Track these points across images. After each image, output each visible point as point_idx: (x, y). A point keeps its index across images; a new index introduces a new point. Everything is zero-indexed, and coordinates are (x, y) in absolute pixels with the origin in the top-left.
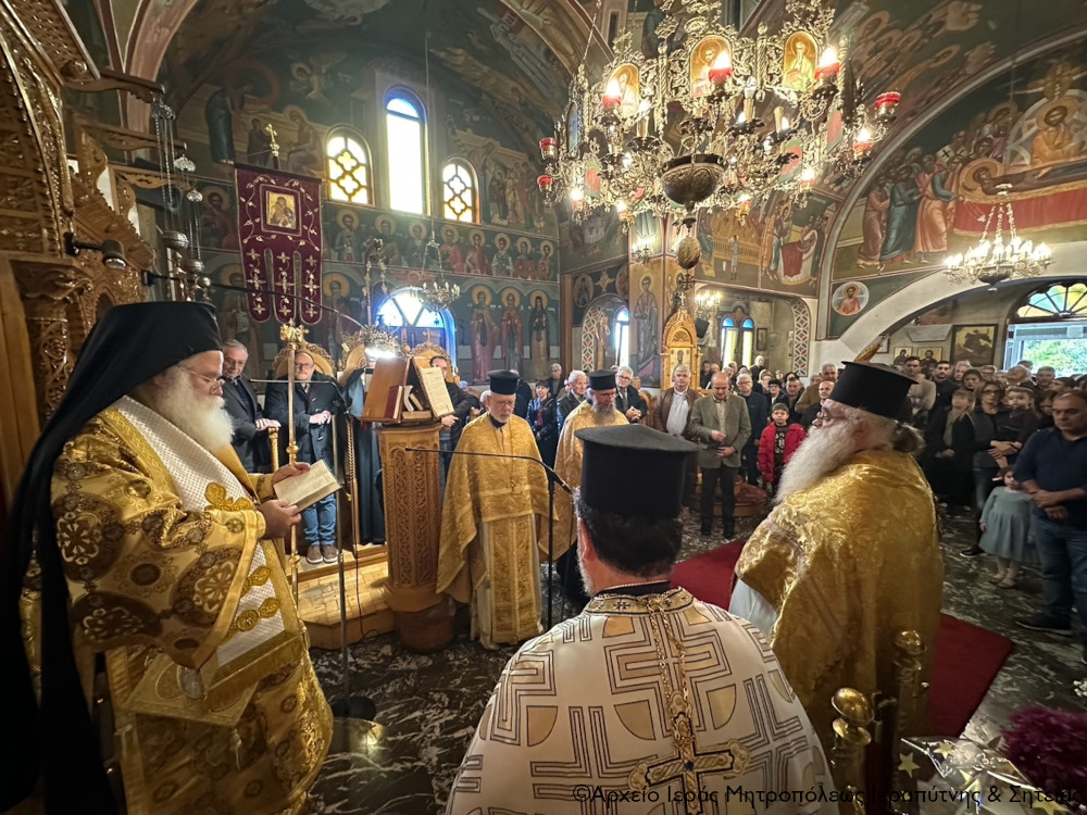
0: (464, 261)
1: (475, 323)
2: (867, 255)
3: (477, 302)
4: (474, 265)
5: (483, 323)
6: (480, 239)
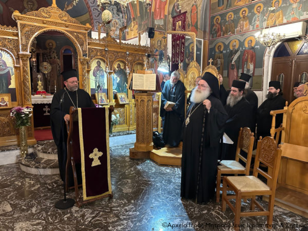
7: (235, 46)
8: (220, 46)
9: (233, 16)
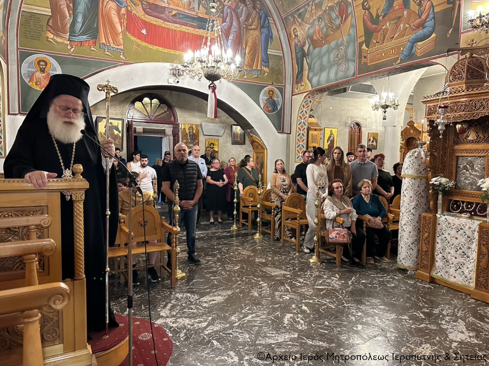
2: (57, 30)
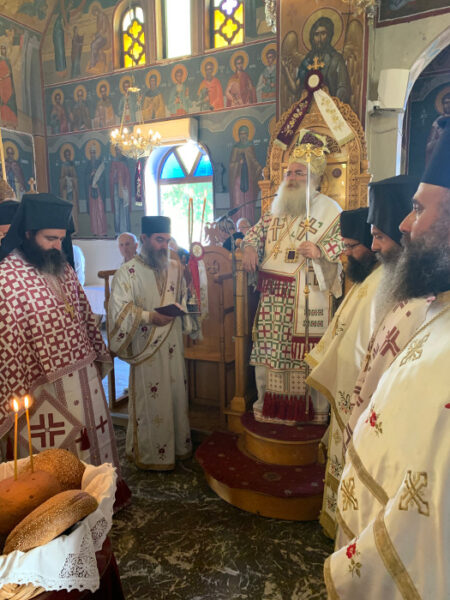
0: (224, 94)
1: (235, 166)
3: (237, 140)
4: (234, 95)
5: (245, 164)
6: (242, 62)
7: (94, 153)
8: (67, 150)
9: (85, 94)
